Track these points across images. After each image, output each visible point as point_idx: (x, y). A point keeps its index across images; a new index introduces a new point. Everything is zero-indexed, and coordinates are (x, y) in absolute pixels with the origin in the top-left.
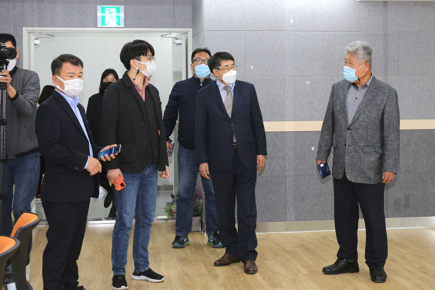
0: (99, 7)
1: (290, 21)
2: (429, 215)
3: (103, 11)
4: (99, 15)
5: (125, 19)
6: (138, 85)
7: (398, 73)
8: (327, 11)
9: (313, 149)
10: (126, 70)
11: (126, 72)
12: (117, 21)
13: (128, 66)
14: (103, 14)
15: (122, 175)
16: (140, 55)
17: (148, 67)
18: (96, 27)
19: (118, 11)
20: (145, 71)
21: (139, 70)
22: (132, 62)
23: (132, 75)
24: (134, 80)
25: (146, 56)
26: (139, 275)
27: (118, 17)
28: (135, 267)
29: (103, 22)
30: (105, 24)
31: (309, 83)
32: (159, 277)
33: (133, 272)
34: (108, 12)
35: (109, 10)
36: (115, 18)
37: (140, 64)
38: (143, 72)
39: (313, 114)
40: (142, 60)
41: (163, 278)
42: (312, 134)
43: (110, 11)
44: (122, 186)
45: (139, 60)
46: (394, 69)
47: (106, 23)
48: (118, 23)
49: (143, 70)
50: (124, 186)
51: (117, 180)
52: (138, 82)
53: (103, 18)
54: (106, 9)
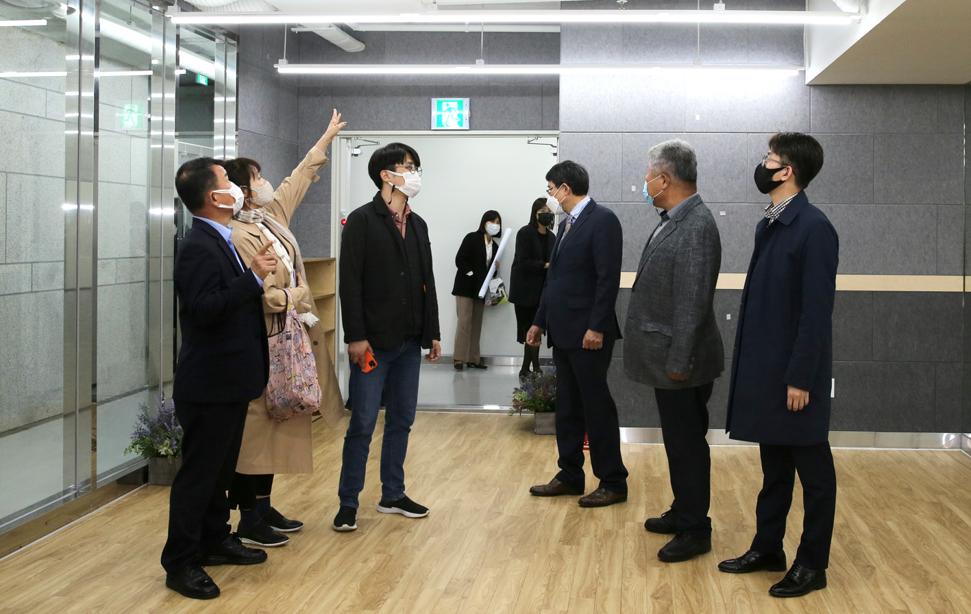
0: (434, 101)
1: (694, 117)
2: (920, 429)
3: (440, 109)
4: (434, 113)
5: (471, 118)
6: (396, 213)
7: (872, 200)
8: (755, 101)
9: (729, 317)
10: (377, 190)
11: (379, 193)
12: (459, 120)
13: (379, 183)
14: (440, 113)
15: (371, 349)
16: (395, 163)
17: (407, 181)
18: (431, 130)
19: (460, 108)
20: (404, 187)
21: (394, 186)
22: (383, 174)
23: (387, 195)
24: (390, 203)
25: (402, 164)
26: (389, 506)
27: (460, 116)
28: (383, 492)
29: (439, 123)
30: (443, 126)
31: (725, 214)
32: (421, 510)
33: (380, 499)
34: (447, 107)
35: (448, 105)
36: (456, 116)
37: (394, 176)
38: (401, 189)
39: (730, 263)
40: (398, 169)
41: (428, 511)
42: (728, 294)
43: (450, 107)
44: (371, 365)
45: (394, 170)
46: (866, 193)
47: (443, 123)
48: (460, 123)
49: (400, 186)
50: (374, 365)
51: (363, 358)
52: (395, 206)
53: (440, 117)
54: (444, 104)
